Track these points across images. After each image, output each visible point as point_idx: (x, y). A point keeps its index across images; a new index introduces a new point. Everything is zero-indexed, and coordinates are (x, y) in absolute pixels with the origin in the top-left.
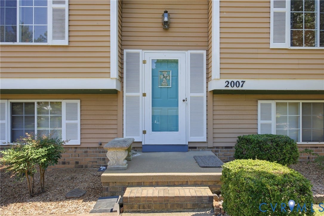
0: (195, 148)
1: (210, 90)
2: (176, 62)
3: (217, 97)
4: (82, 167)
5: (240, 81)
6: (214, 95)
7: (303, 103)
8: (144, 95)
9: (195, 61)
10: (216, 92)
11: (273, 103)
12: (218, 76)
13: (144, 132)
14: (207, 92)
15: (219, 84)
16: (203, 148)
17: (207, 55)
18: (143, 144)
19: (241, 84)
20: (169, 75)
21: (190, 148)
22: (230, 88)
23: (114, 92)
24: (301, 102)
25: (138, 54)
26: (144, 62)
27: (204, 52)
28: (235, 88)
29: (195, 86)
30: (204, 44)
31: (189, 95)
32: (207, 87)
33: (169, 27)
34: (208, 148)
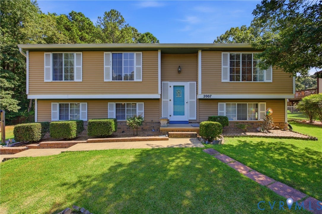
0: (192, 122)
1: (197, 98)
2: (184, 86)
3: (201, 101)
4: (144, 130)
5: (210, 95)
6: (200, 100)
7: (237, 104)
8: (170, 100)
9: (191, 86)
10: (200, 99)
11: (225, 104)
12: (201, 93)
13: (170, 116)
14: (197, 99)
15: (201, 96)
16: (195, 123)
17: (197, 84)
18: (170, 120)
19: (210, 96)
20: (180, 92)
21: (189, 122)
22: (205, 98)
23: (158, 99)
24: (237, 103)
25: (168, 83)
26: (170, 87)
27: (196, 82)
28: (208, 98)
29: (191, 97)
30: (195, 79)
31: (189, 100)
32: (197, 97)
33: (180, 72)
34: (197, 122)
